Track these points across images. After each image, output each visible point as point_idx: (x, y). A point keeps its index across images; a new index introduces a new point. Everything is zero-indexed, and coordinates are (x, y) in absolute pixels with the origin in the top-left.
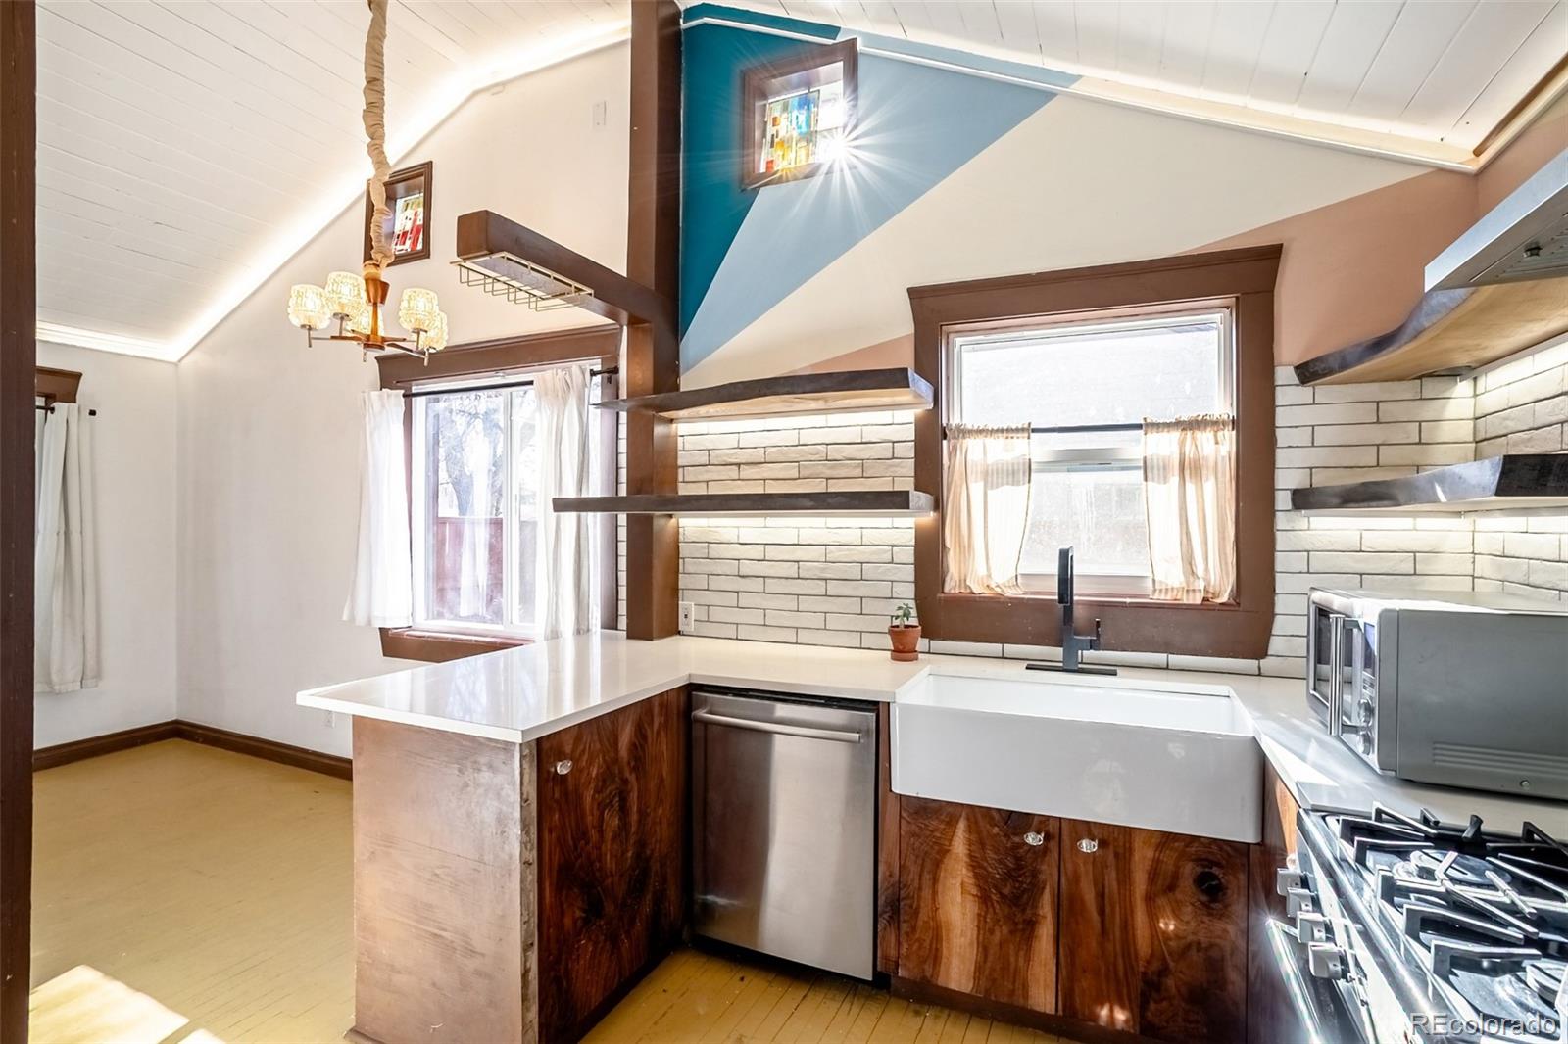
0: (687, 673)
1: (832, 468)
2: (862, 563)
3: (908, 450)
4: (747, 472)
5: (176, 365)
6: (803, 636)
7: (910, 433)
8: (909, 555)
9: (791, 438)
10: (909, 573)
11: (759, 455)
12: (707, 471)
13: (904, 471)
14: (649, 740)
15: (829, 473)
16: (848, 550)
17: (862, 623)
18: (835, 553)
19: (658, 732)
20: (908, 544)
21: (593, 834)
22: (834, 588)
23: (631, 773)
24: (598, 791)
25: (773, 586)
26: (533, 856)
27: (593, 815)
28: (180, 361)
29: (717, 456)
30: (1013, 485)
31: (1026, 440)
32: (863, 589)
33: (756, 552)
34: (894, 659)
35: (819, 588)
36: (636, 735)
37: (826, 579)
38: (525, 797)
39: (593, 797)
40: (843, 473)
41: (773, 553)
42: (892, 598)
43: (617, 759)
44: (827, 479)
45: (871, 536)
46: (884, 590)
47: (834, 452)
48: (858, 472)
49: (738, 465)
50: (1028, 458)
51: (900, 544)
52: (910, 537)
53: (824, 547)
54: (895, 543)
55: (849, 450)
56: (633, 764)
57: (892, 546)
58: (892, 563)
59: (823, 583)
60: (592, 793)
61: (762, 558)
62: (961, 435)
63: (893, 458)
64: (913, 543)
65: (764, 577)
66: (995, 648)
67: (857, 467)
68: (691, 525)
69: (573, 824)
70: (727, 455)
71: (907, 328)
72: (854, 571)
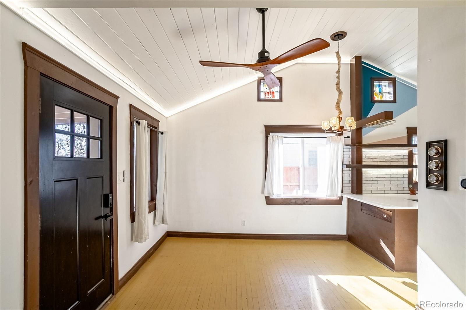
1: (392, 160)
2: (398, 178)
3: (407, 157)
4: (374, 160)
5: (167, 118)
6: (386, 192)
7: (407, 154)
8: (407, 176)
9: (384, 154)
10: (407, 179)
11: (377, 157)
12: (365, 159)
13: (405, 161)
15: (391, 161)
16: (395, 175)
17: (398, 189)
18: (392, 176)
22: (392, 182)
25: (379, 182)
28: (169, 117)
29: (367, 156)
32: (398, 182)
33: (376, 176)
35: (389, 182)
40: (394, 161)
41: (379, 176)
45: (400, 173)
46: (402, 182)
47: (392, 157)
48: (397, 161)
49: (372, 158)
51: (405, 174)
52: (407, 173)
53: (390, 175)
55: (396, 157)
58: (403, 177)
59: (390, 182)
61: (377, 177)
62: (415, 155)
63: (404, 158)
65: (378, 181)
68: (364, 170)
70: (370, 156)
71: (406, 135)
72: (396, 179)
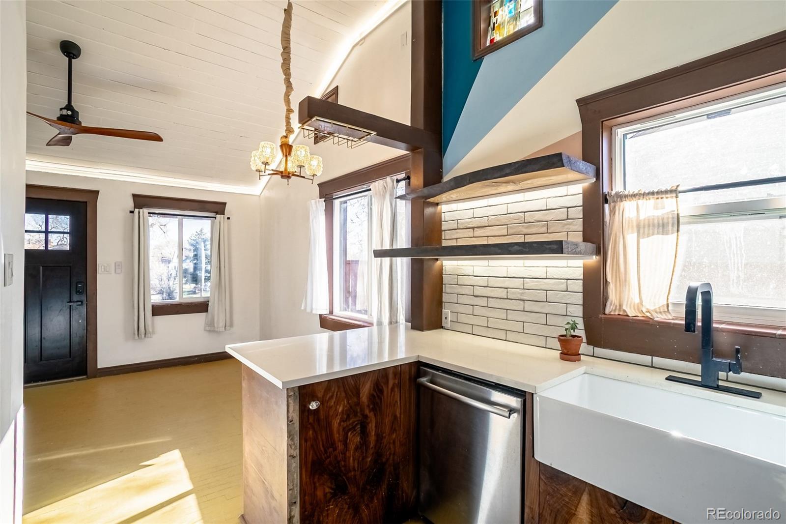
0: (417, 355)
1: (527, 227)
2: (547, 291)
3: (578, 213)
4: (478, 232)
5: (259, 196)
6: (510, 336)
7: (579, 200)
8: (579, 286)
9: (502, 210)
10: (579, 298)
11: (484, 222)
12: (457, 233)
13: (573, 228)
14: (385, 393)
15: (525, 231)
16: (536, 282)
17: (546, 331)
18: (530, 283)
19: (392, 389)
20: (578, 278)
21: (340, 446)
22: (529, 306)
23: (370, 412)
24: (342, 420)
25: (493, 303)
26: (296, 452)
27: (339, 434)
28: (261, 194)
29: (462, 224)
30: (663, 234)
31: (675, 199)
32: (547, 308)
33: (482, 281)
34: (562, 359)
35: (519, 305)
36: (374, 390)
37: (524, 300)
38: (290, 419)
39: (340, 424)
40: (534, 230)
41: (493, 282)
42: (566, 315)
43: (359, 403)
44: (525, 235)
45: (552, 273)
46: (561, 309)
47: (529, 217)
48: (544, 229)
49: (473, 228)
50: (676, 213)
51: (573, 278)
52: (579, 274)
53: (523, 279)
54: (569, 277)
55: (538, 216)
56: (371, 406)
57: (567, 279)
58: (567, 291)
59: (522, 302)
60: (338, 421)
61: (487, 285)
62: (619, 200)
63: (568, 219)
64: (582, 277)
65: (488, 297)
66: (647, 359)
67: (543, 226)
68: (449, 264)
69: (324, 437)
70: (467, 223)
71: (578, 128)
72: (542, 296)
